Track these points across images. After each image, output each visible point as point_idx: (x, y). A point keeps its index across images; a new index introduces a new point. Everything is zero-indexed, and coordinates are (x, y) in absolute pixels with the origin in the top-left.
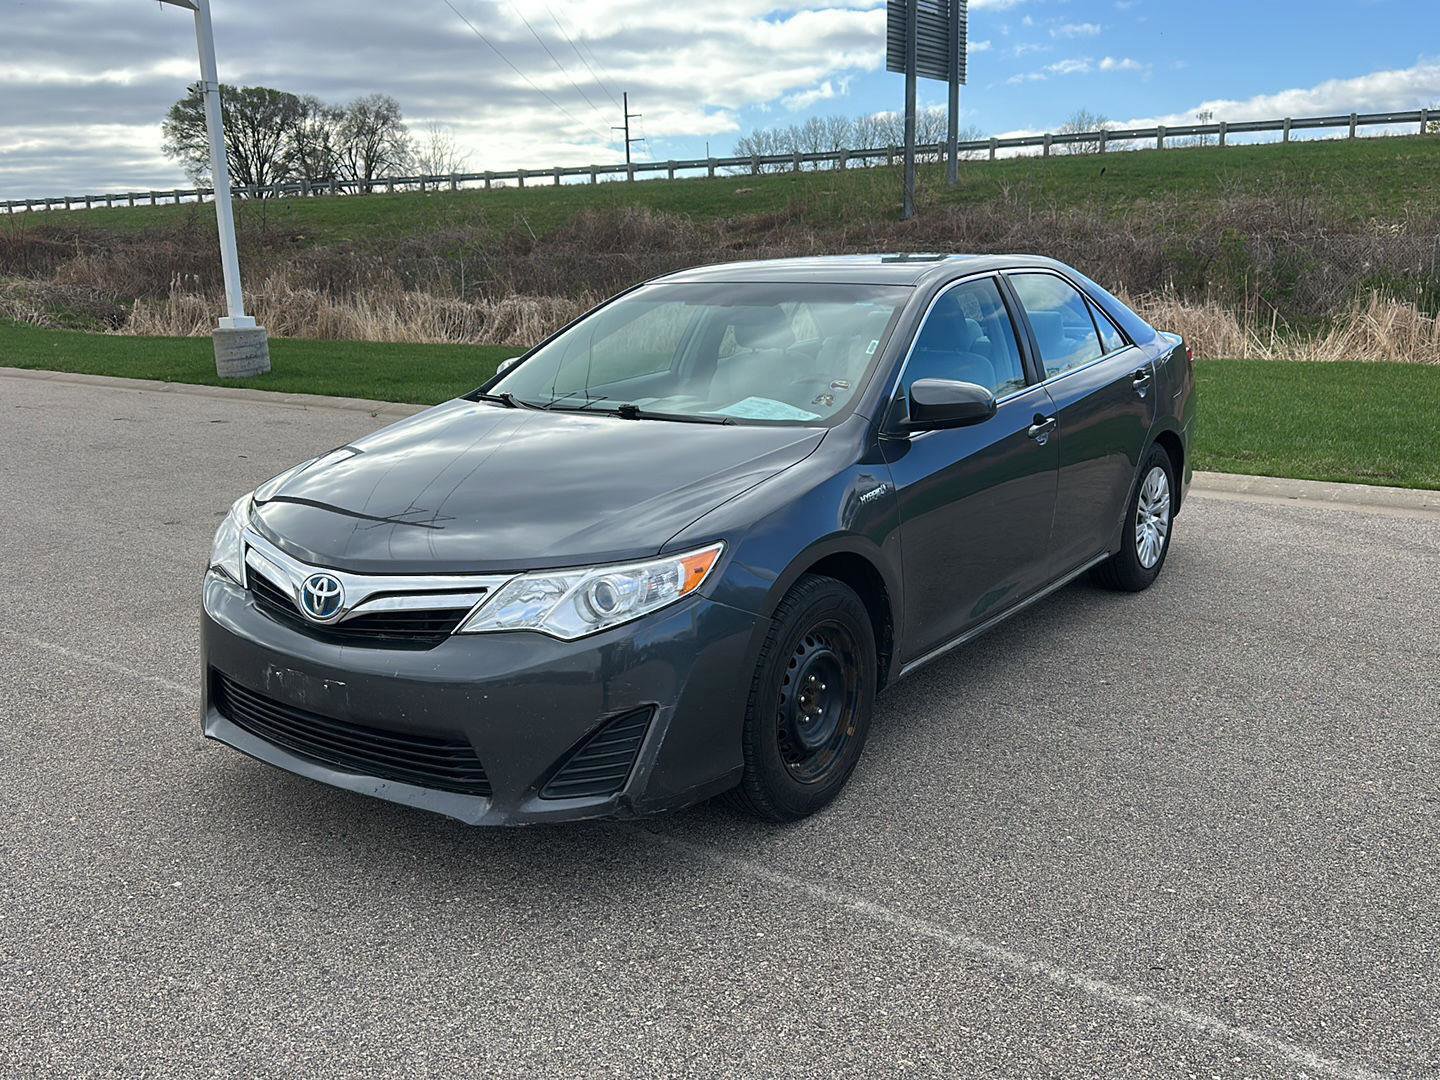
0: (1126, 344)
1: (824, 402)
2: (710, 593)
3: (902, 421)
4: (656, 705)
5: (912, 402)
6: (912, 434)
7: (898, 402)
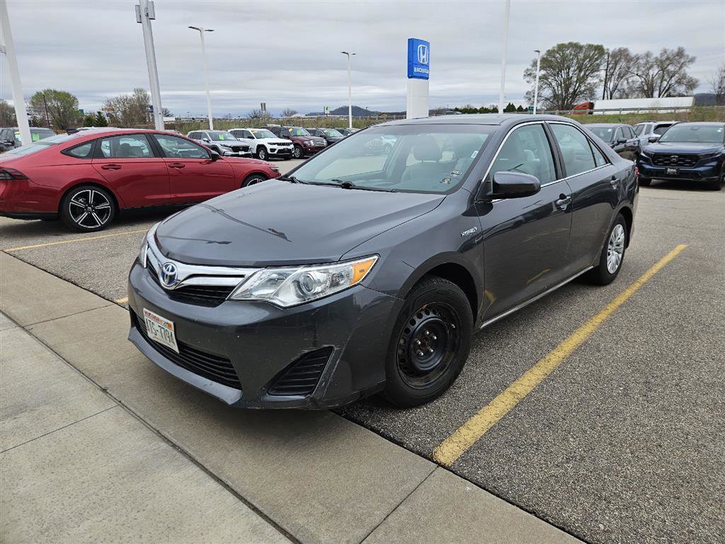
0: (607, 163)
1: (446, 182)
2: (369, 283)
3: (489, 194)
4: (332, 347)
5: (495, 184)
6: (493, 201)
7: (487, 182)
